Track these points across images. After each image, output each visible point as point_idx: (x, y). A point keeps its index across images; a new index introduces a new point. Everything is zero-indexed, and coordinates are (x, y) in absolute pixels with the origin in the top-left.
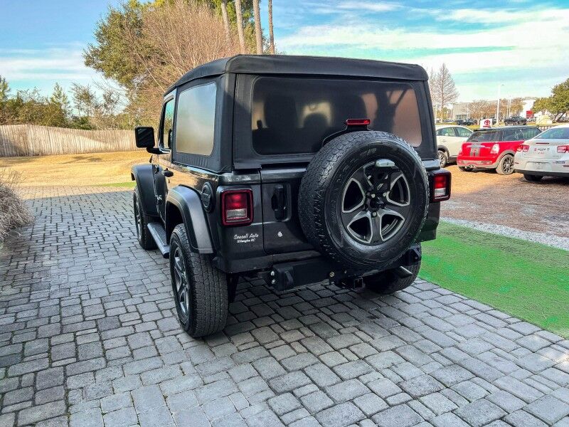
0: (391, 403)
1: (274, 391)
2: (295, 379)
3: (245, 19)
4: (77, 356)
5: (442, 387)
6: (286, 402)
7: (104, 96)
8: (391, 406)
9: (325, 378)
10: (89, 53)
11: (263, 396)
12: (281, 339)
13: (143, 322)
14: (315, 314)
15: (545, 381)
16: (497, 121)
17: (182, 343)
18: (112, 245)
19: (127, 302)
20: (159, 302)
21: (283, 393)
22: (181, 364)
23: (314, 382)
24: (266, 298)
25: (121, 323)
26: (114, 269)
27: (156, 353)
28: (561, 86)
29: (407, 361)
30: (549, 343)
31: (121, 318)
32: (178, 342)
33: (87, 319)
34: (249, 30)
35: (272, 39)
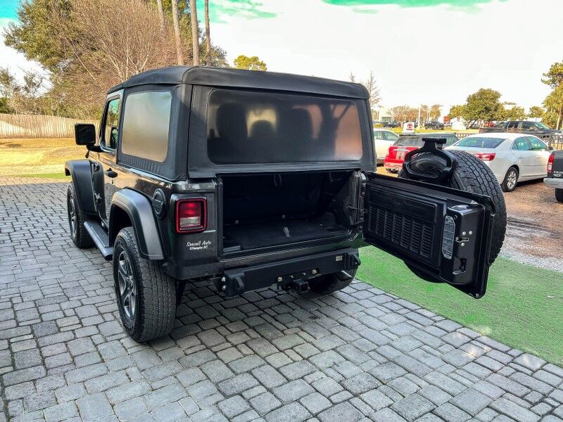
0: (334, 401)
1: (224, 394)
2: (244, 381)
3: (181, 10)
4: (13, 365)
5: (379, 384)
6: (235, 405)
7: (26, 78)
8: (334, 404)
9: (271, 379)
10: (10, 32)
11: (212, 400)
12: (228, 341)
13: (83, 326)
14: (260, 316)
15: (467, 375)
16: (419, 125)
17: (127, 347)
18: (42, 243)
19: (64, 305)
20: (99, 304)
21: (232, 396)
22: (128, 370)
23: (261, 384)
24: (210, 300)
25: (59, 328)
26: (47, 269)
27: (99, 360)
28: (474, 96)
29: (347, 360)
30: (469, 339)
31: (59, 322)
32: (122, 348)
33: (20, 324)
34: (184, 22)
35: (208, 32)
